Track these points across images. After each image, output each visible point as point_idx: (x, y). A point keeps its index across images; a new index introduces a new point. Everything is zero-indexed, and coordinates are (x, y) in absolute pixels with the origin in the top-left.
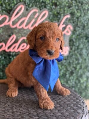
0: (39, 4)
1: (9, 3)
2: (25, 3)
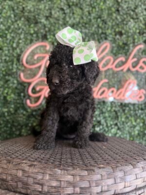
0: (97, 36)
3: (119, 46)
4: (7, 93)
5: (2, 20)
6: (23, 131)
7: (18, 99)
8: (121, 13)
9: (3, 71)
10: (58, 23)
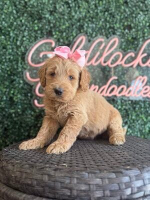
0: (105, 31)
1: (67, 36)
2: (87, 33)
3: (128, 41)
4: (13, 94)
5: (3, 17)
6: (32, 131)
7: (25, 100)
8: (130, 6)
9: (8, 71)
10: (64, 18)
